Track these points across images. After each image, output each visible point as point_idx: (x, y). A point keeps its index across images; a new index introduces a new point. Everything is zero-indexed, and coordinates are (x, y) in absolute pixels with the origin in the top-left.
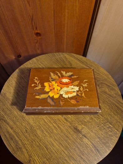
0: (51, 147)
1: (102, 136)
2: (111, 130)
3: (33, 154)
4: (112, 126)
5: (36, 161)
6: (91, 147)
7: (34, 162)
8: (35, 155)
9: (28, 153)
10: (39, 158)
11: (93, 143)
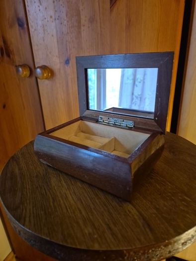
0: (61, 200)
1: (165, 208)
2: (185, 204)
3: (28, 201)
4: (189, 199)
5: (26, 211)
6: (136, 217)
7: (23, 210)
8: (30, 203)
9: (21, 198)
10: (34, 209)
11: (143, 213)
